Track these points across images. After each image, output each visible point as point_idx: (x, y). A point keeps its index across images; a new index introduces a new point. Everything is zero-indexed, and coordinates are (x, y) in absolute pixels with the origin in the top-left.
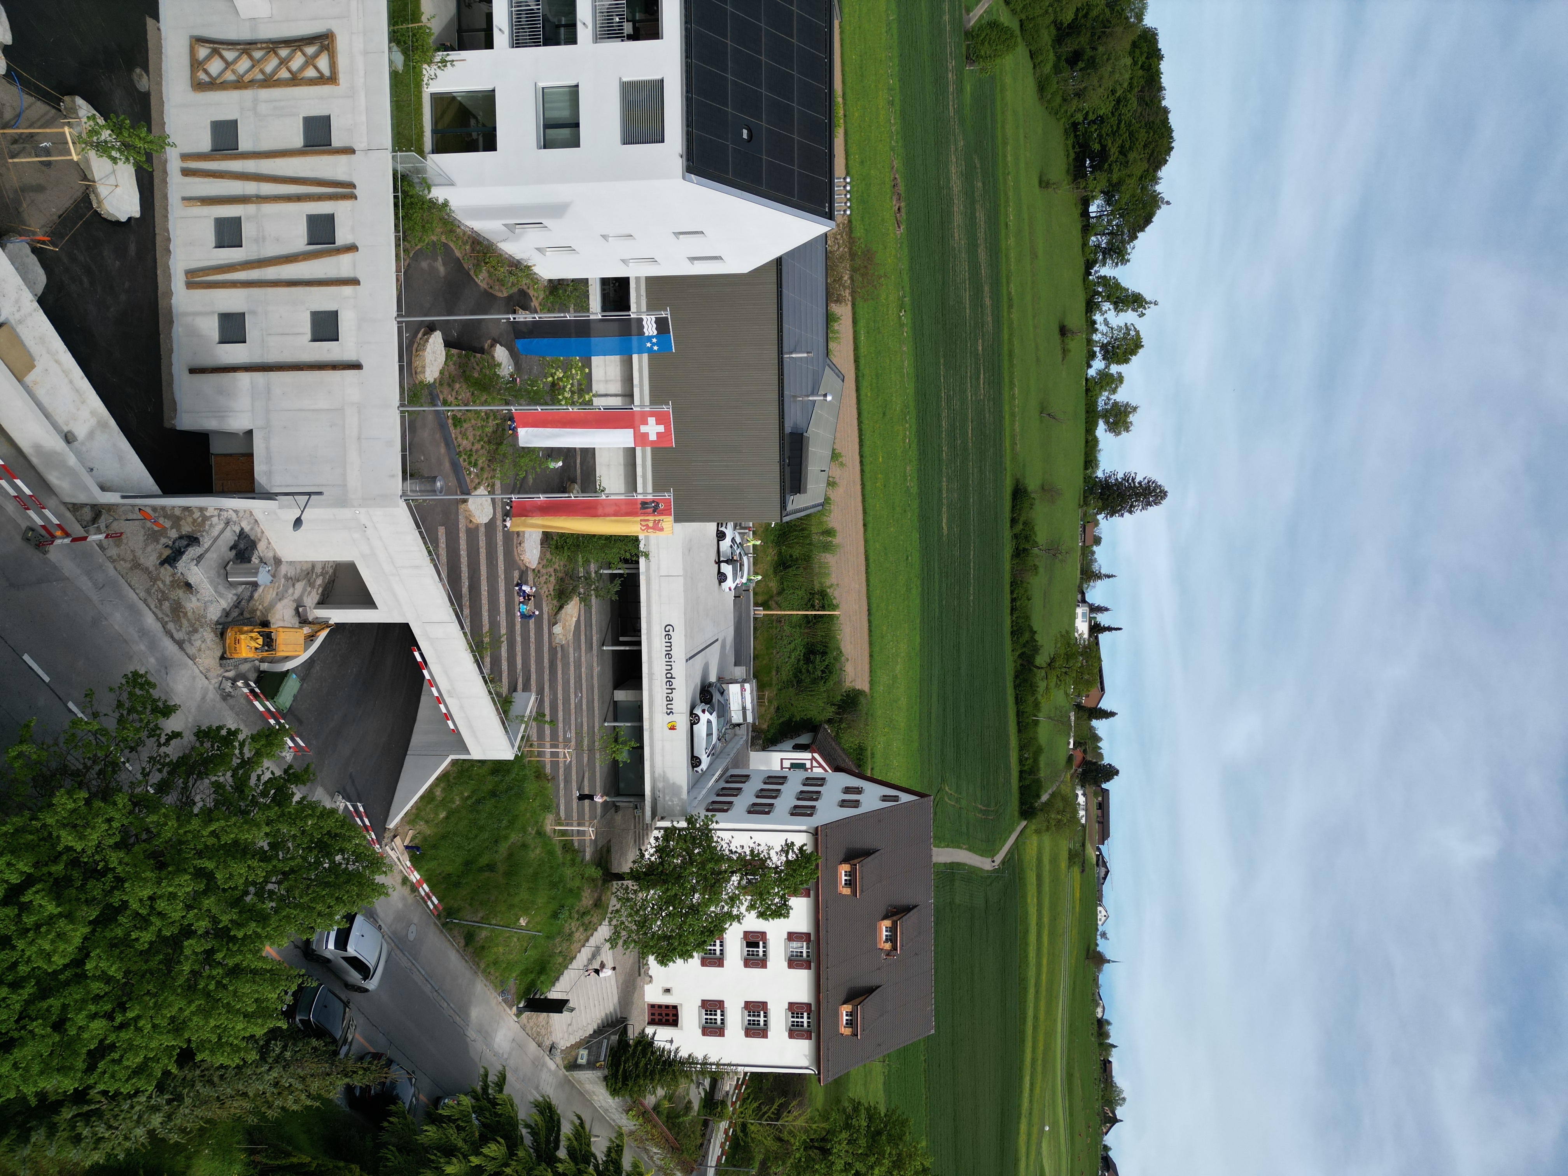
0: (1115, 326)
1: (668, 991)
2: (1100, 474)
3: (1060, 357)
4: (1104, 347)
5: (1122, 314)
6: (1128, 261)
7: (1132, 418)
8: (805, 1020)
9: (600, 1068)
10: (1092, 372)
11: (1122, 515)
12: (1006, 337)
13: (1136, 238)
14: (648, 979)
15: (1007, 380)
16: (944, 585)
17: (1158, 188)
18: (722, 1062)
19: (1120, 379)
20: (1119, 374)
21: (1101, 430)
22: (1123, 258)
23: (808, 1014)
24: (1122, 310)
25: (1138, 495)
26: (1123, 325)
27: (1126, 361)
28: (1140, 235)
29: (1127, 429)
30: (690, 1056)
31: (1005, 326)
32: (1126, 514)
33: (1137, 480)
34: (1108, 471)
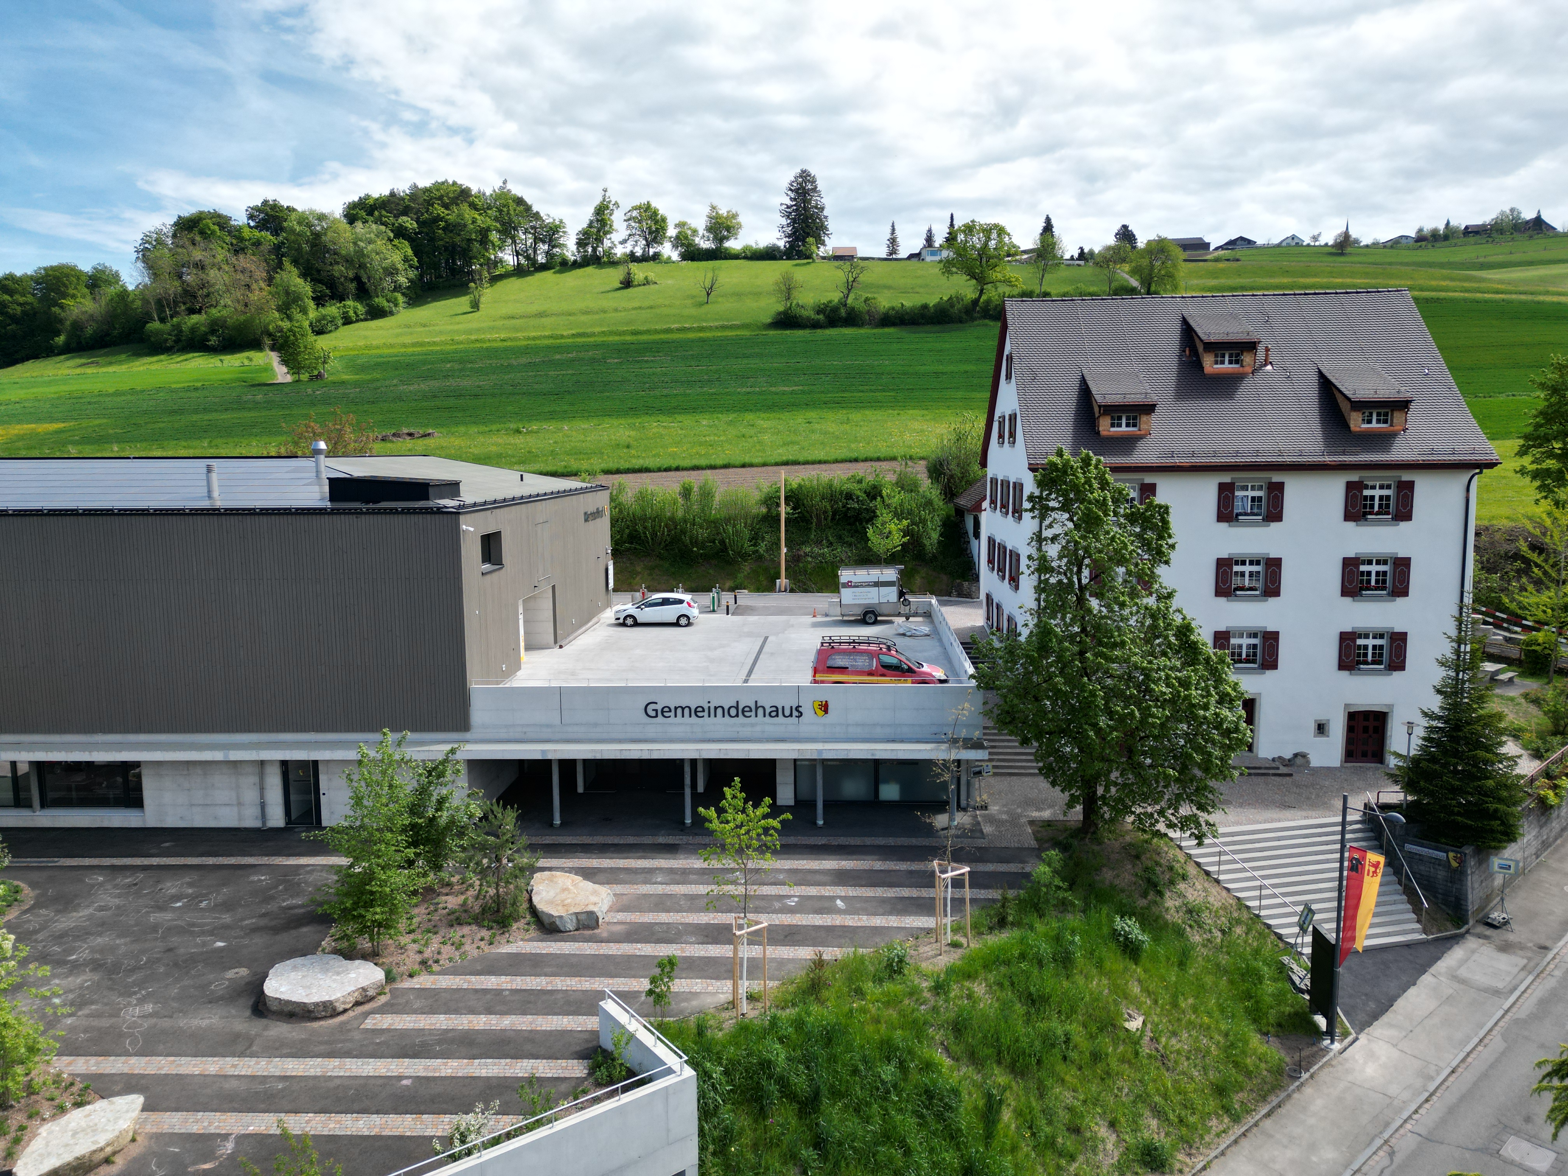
0: (629, 232)
1: (1321, 728)
2: (781, 244)
3: (652, 287)
4: (648, 245)
5: (615, 226)
6: (561, 221)
7: (723, 212)
8: (1377, 493)
9: (1462, 862)
10: (675, 256)
11: (826, 217)
12: (617, 338)
13: (538, 213)
14: (1299, 760)
15: (663, 336)
16: (861, 388)
17: (488, 192)
18: (1453, 633)
19: (681, 225)
20: (676, 226)
21: (734, 244)
22: (557, 227)
23: (1366, 487)
24: (611, 226)
25: (805, 201)
26: (626, 223)
27: (664, 220)
28: (535, 209)
29: (735, 216)
30: (1439, 692)
31: (605, 339)
32: (825, 213)
33: (789, 203)
34: (778, 235)
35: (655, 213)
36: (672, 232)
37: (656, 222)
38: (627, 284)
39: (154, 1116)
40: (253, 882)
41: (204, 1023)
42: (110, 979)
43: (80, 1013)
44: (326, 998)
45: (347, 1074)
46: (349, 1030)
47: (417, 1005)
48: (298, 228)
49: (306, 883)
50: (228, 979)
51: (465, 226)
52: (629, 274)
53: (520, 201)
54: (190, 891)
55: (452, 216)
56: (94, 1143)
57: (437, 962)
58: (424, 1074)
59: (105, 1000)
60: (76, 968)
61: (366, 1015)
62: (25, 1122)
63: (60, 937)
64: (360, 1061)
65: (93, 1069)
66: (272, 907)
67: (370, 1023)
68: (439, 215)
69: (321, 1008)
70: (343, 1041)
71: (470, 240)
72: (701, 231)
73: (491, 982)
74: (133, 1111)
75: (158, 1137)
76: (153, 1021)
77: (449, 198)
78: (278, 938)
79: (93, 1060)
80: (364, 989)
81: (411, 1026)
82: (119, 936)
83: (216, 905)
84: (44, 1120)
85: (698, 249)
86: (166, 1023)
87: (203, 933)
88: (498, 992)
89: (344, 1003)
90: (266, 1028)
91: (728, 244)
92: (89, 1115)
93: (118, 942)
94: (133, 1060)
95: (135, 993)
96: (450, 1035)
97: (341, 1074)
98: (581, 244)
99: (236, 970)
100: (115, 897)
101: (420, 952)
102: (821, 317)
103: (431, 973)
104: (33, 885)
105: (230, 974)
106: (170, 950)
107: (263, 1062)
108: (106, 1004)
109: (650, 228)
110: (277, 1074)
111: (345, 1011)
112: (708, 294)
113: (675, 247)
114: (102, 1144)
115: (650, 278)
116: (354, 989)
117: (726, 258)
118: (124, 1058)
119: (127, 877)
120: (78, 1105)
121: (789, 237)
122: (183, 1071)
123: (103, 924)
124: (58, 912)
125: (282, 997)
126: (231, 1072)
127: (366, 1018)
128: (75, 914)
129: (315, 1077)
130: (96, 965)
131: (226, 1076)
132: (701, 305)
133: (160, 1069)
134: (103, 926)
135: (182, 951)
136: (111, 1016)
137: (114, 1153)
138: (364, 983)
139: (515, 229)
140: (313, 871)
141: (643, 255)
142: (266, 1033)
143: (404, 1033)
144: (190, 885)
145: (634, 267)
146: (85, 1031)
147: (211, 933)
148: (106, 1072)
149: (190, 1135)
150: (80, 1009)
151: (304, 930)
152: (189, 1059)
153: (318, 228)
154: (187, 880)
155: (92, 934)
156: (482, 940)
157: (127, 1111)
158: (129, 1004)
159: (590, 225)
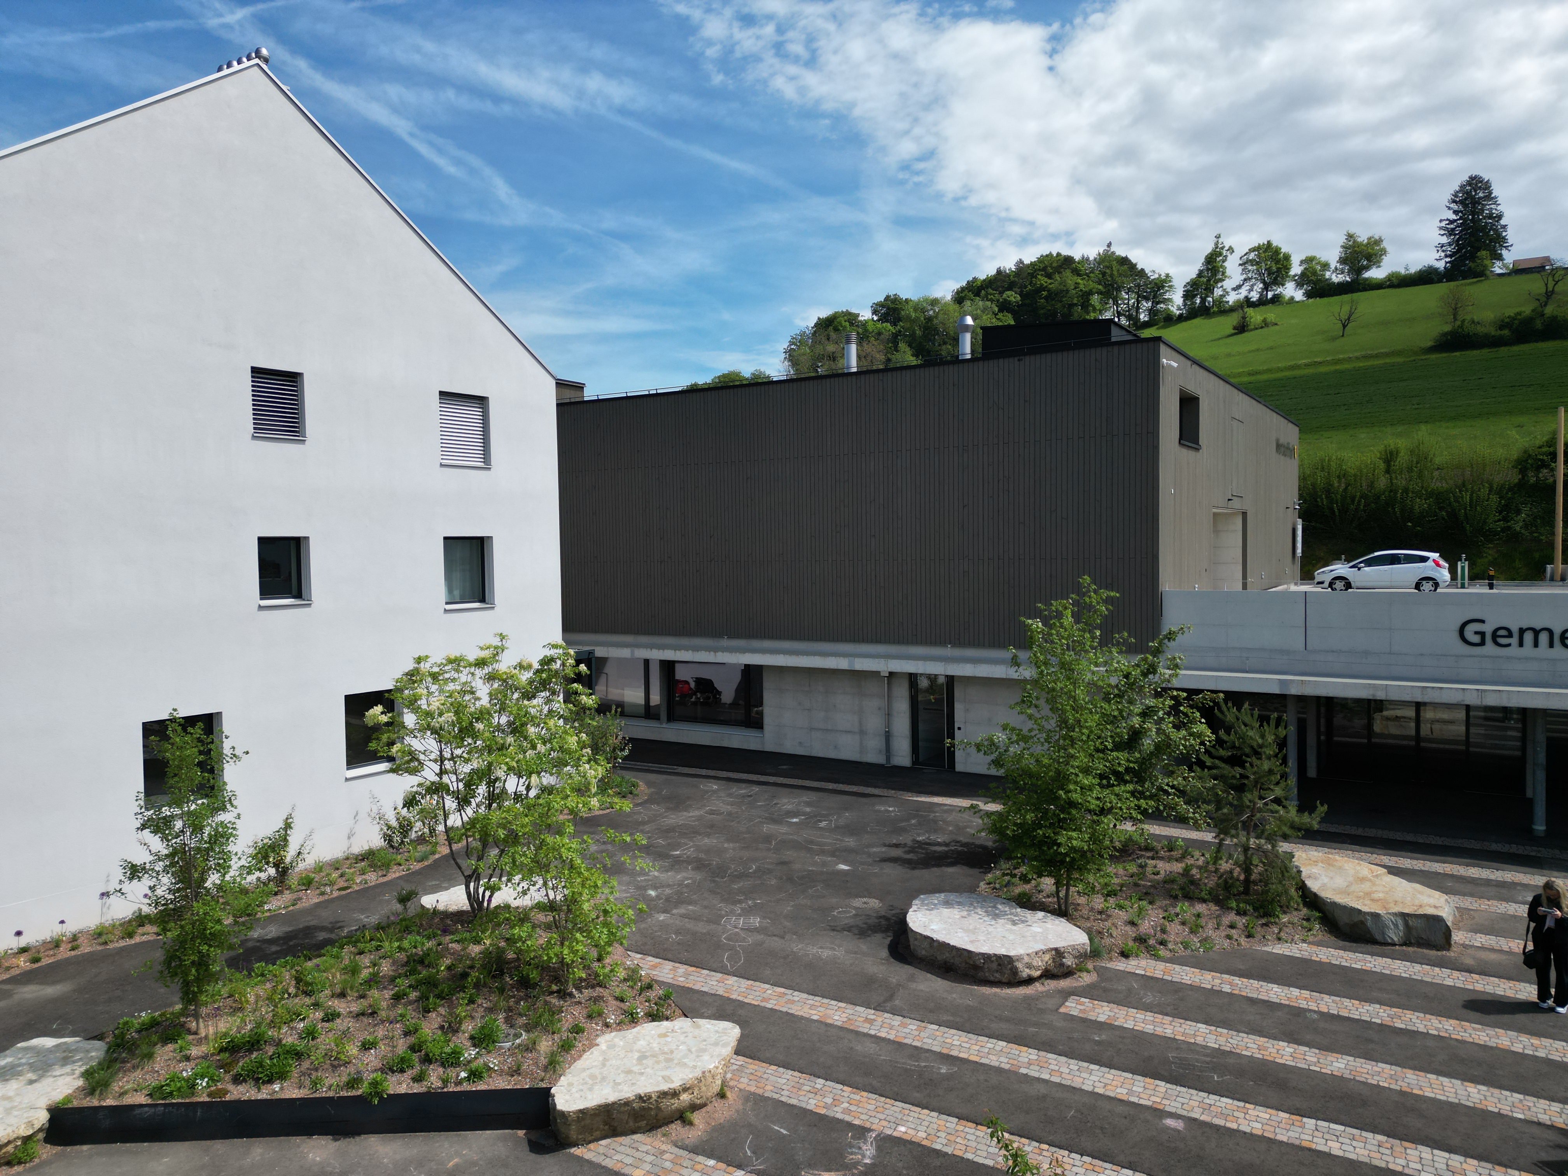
0: (1244, 276)
2: (1441, 265)
3: (1272, 328)
4: (1267, 287)
5: (1228, 272)
6: (1167, 276)
7: (1362, 238)
11: (1505, 227)
13: (1142, 270)
15: (1288, 373)
17: (1093, 257)
19: (1309, 260)
20: (1302, 262)
21: (1375, 274)
22: (1165, 281)
24: (1223, 273)
25: (1474, 212)
26: (1241, 268)
27: (1287, 257)
28: (1139, 267)
29: (1379, 242)
32: (1503, 222)
33: (1454, 217)
34: (1436, 255)
35: (1277, 251)
36: (1296, 269)
37: (1277, 262)
38: (1242, 328)
39: (753, 1066)
40: (879, 811)
41: (826, 954)
42: (714, 881)
43: (675, 911)
44: (1003, 951)
45: (1056, 1079)
46: (1042, 1011)
47: (1149, 999)
48: (913, 315)
49: (944, 821)
50: (856, 908)
51: (1067, 291)
52: (1244, 318)
53: (1125, 261)
54: (808, 810)
55: (1054, 284)
56: (666, 1079)
57: (1163, 943)
58: (1204, 1118)
59: (705, 903)
60: (677, 863)
61: (1067, 994)
62: (583, 1022)
63: (667, 831)
64: (1074, 1064)
65: (681, 981)
66: (905, 839)
67: (1074, 1007)
68: (1042, 285)
69: (994, 966)
70: (1036, 1024)
71: (1072, 305)
72: (1333, 264)
73: (1275, 993)
74: (725, 1045)
75: (757, 1100)
76: (760, 937)
77: (1052, 268)
78: (917, 873)
79: (682, 969)
80: (1058, 953)
81: (1149, 1029)
82: (728, 840)
83: (837, 827)
84: (607, 1025)
85: (1329, 285)
86: (775, 943)
87: (823, 852)
88: (1298, 1012)
89: (1029, 966)
90: (912, 978)
91: (1367, 275)
92: (665, 1035)
93: (726, 845)
94: (732, 980)
95: (740, 902)
96: (1231, 1061)
97: (1045, 1076)
98: (1188, 295)
99: (865, 900)
100: (728, 804)
101: (1132, 923)
102: (1506, 332)
103: (1157, 957)
104: (649, 784)
105: (858, 903)
106: (784, 863)
107: (913, 1026)
108: (706, 907)
109: (1268, 270)
110: (937, 1049)
111: (1030, 981)
112: (1344, 326)
113: (1299, 285)
114: (676, 1084)
115: (1269, 320)
116: (1044, 948)
117: (1365, 289)
118: (719, 975)
119: (742, 789)
120: (654, 1017)
121: (1450, 256)
122: (795, 1010)
123: (712, 826)
124: (668, 809)
125: (935, 936)
126: (865, 1028)
127: (1066, 999)
128: (685, 813)
129: (999, 1070)
130: (700, 865)
131: (857, 1033)
132: (1334, 339)
133: (764, 1000)
134: (711, 828)
135: (797, 866)
136: (709, 921)
137: (694, 1107)
138: (1060, 944)
139: (1119, 289)
140: (952, 811)
141: (1260, 299)
142: (913, 986)
143: (1139, 1037)
144: (808, 804)
145: (1250, 311)
146: (677, 933)
147: (833, 854)
148: (696, 987)
149: (805, 1112)
150: (676, 907)
151: (950, 870)
152: (805, 996)
153: (931, 313)
154: (805, 799)
155: (700, 835)
156: (1232, 926)
157: (716, 1044)
158: (732, 912)
159: (1200, 274)
